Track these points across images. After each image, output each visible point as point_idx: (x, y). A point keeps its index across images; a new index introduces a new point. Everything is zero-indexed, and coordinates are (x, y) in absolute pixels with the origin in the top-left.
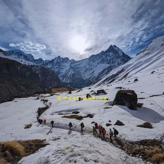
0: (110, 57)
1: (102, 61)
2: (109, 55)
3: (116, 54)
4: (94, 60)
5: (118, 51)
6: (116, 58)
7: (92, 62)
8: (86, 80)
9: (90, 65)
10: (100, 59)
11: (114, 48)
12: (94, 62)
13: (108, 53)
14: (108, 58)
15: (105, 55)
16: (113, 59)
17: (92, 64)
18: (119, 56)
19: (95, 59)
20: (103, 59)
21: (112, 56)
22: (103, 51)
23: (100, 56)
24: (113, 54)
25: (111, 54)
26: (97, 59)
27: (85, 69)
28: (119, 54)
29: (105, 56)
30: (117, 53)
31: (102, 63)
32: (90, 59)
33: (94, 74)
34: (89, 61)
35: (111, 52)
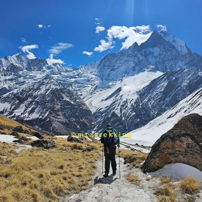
1: (136, 65)
2: (153, 53)
3: (169, 51)
4: (114, 67)
5: (174, 44)
6: (172, 59)
7: (109, 70)
8: (99, 113)
9: (105, 78)
10: (130, 63)
11: (164, 38)
12: (113, 70)
14: (151, 59)
15: (143, 53)
16: (164, 62)
17: (109, 75)
18: (179, 54)
19: (117, 63)
20: (138, 60)
21: (160, 55)
22: (136, 44)
23: (130, 54)
24: (161, 52)
25: (156, 50)
26: (120, 63)
27: (89, 88)
28: (177, 51)
29: (142, 55)
30: (173, 47)
31: (137, 71)
32: (102, 65)
33: (122, 96)
34: (101, 68)
35: (155, 46)
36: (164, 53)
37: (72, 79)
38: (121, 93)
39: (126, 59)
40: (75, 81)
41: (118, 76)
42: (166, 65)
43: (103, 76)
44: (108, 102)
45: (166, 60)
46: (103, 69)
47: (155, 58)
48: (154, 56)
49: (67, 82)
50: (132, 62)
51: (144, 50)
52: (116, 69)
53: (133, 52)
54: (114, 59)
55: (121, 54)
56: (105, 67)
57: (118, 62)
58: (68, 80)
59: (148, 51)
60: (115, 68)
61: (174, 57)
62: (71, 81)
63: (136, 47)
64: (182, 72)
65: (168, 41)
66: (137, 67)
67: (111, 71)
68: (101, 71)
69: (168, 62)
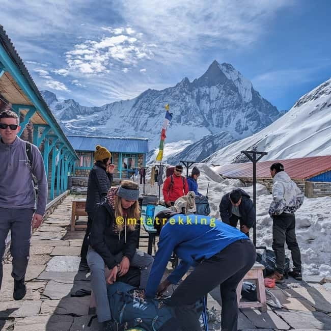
0: (211, 102)
1: (182, 114)
2: (208, 96)
3: (230, 94)
4: (154, 111)
5: (237, 84)
6: (231, 107)
7: (147, 116)
9: (140, 127)
10: (175, 109)
11: (226, 74)
12: (152, 116)
13: (204, 90)
14: (205, 105)
15: (195, 95)
16: (221, 109)
17: (146, 123)
18: (241, 101)
19: (158, 105)
20: (186, 107)
21: (217, 98)
22: (186, 80)
23: (176, 95)
24: (220, 95)
25: (214, 91)
28: (239, 95)
29: (193, 97)
30: (236, 89)
31: (181, 123)
32: (137, 106)
34: (137, 111)
35: (214, 85)
36: (224, 97)
37: (92, 128)
39: (171, 101)
40: (96, 130)
41: (158, 126)
42: (222, 115)
43: (138, 124)
45: (223, 108)
46: (140, 112)
47: (210, 103)
48: (210, 100)
49: (86, 132)
50: (179, 108)
51: (197, 90)
52: (156, 115)
53: (181, 92)
54: (155, 98)
55: (165, 92)
56: (142, 111)
57: (160, 104)
58: (87, 128)
59: (202, 91)
60: (155, 113)
61: (235, 104)
62: (91, 130)
63: (186, 84)
64: (224, 136)
65: (230, 79)
66: (183, 117)
67: (150, 117)
68: (136, 116)
69: (226, 111)
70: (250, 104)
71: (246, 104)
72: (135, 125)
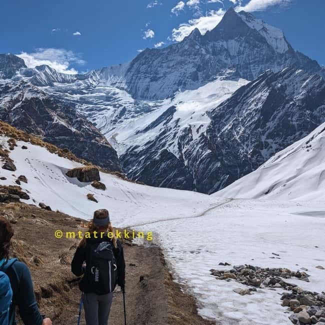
0: (233, 58)
1: (199, 70)
3: (256, 46)
4: (156, 74)
5: (263, 34)
6: (261, 62)
7: (148, 80)
9: (139, 93)
10: (186, 66)
11: (246, 22)
12: (154, 79)
13: (220, 44)
15: (210, 50)
16: (247, 66)
17: (147, 89)
18: (273, 52)
19: (161, 66)
21: (239, 53)
22: (197, 32)
23: (186, 50)
24: (242, 49)
25: (233, 45)
26: (168, 67)
27: (110, 113)
28: (269, 46)
30: (263, 40)
31: (200, 81)
32: (133, 70)
33: (178, 121)
34: (133, 75)
35: (232, 38)
36: (247, 50)
37: (74, 96)
38: (176, 116)
39: (179, 58)
40: (81, 98)
41: (165, 90)
42: (251, 72)
43: (136, 91)
44: (150, 134)
45: (250, 64)
46: (137, 77)
47: (231, 59)
48: (230, 55)
49: (66, 100)
50: (192, 65)
51: (211, 44)
52: (160, 78)
53: (192, 46)
54: (156, 59)
55: (169, 50)
56: (139, 75)
57: (164, 65)
58: (67, 96)
59: (218, 46)
60: (158, 76)
61: (265, 57)
62: (73, 98)
63: (197, 37)
64: (291, 74)
65: (253, 28)
66: (200, 74)
67: (152, 81)
68: (133, 82)
69: (254, 66)
70: (287, 54)
71: (282, 55)
72: (134, 91)
